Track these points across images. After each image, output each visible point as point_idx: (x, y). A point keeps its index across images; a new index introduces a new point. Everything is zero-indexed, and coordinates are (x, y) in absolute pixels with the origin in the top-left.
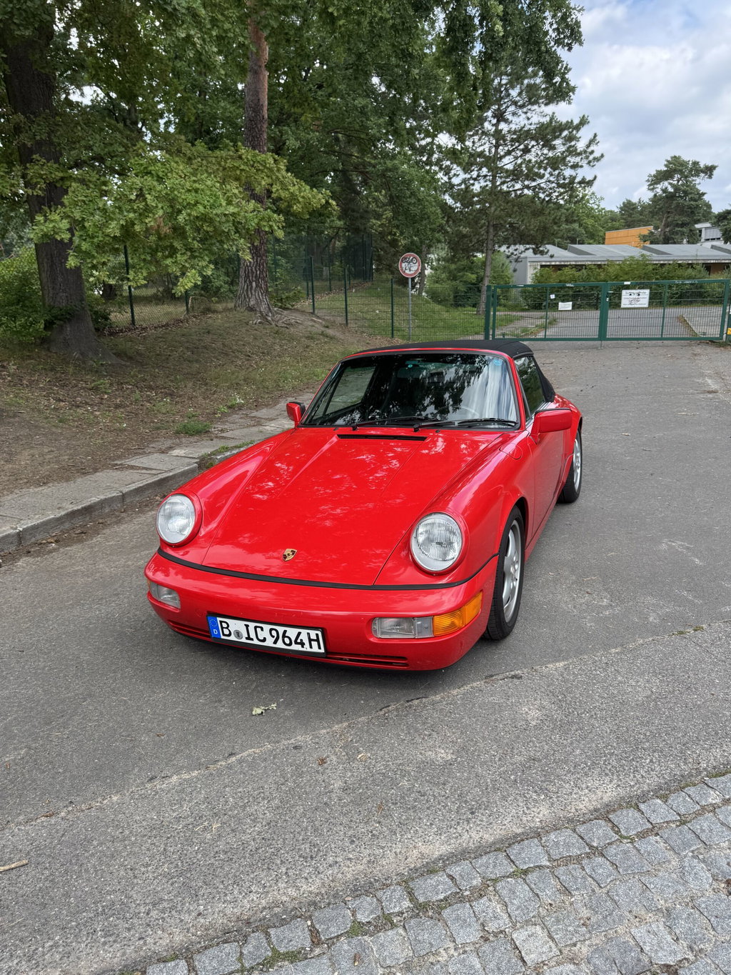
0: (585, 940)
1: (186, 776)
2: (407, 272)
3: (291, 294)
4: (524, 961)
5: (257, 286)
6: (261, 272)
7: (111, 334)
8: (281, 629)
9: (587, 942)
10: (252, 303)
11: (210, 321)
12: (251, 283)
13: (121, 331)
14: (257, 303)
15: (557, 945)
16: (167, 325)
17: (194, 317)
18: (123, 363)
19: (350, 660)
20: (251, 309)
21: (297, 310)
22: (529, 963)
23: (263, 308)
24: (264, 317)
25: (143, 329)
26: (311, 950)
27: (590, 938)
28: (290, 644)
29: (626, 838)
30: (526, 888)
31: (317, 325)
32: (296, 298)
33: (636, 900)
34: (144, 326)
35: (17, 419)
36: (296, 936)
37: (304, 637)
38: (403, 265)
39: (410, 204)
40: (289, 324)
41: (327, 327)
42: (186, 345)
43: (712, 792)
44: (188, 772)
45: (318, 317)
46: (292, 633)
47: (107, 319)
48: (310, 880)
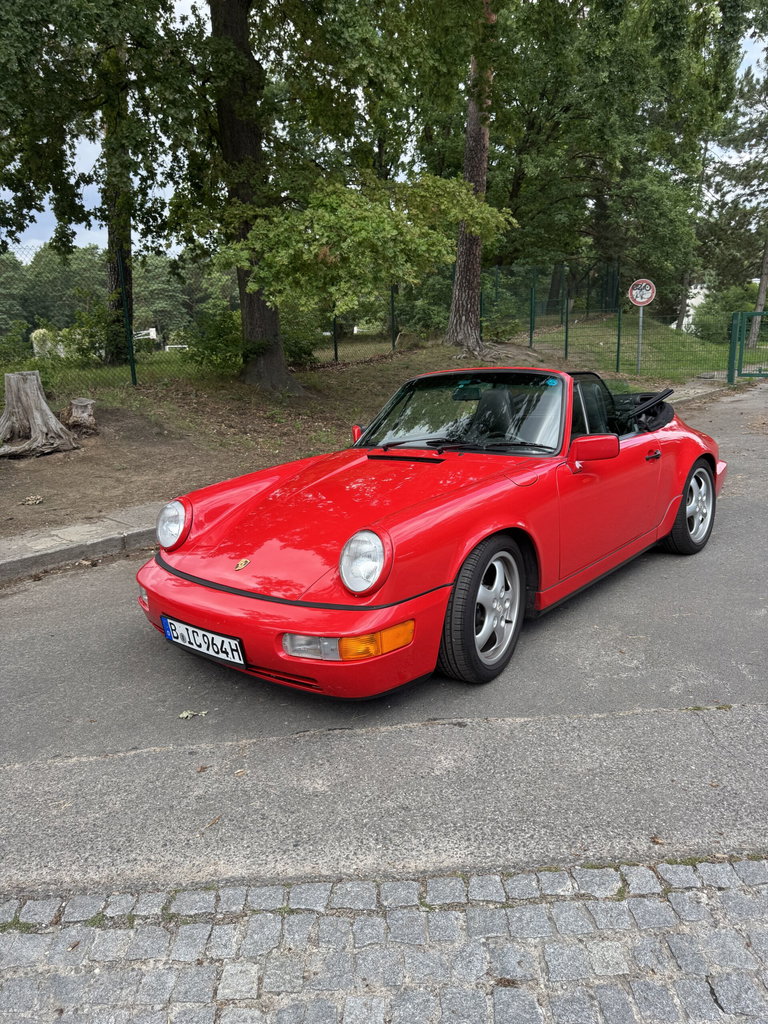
0: (291, 993)
1: (84, 760)
2: (639, 300)
3: (508, 328)
4: (215, 993)
5: (466, 320)
6: (472, 306)
7: (312, 369)
8: (210, 636)
9: (293, 996)
10: (460, 337)
11: (414, 357)
12: (460, 317)
13: (323, 366)
14: (465, 337)
15: (259, 989)
16: (371, 360)
17: (400, 353)
18: (311, 396)
19: (276, 678)
20: (459, 344)
21: (513, 344)
22: (219, 997)
23: (471, 342)
24: (470, 351)
25: (345, 365)
26: (45, 928)
27: (299, 992)
28: (218, 653)
29: (426, 906)
30: (279, 927)
31: (530, 360)
32: (513, 331)
33: (381, 970)
34: (347, 361)
35: (182, 441)
36: (42, 912)
37: (226, 646)
38: (634, 292)
39: (658, 225)
40: (497, 359)
41: (542, 361)
42: (381, 380)
43: (569, 883)
44: (88, 756)
45: (535, 351)
46: (218, 640)
47: (310, 354)
48: (100, 870)
